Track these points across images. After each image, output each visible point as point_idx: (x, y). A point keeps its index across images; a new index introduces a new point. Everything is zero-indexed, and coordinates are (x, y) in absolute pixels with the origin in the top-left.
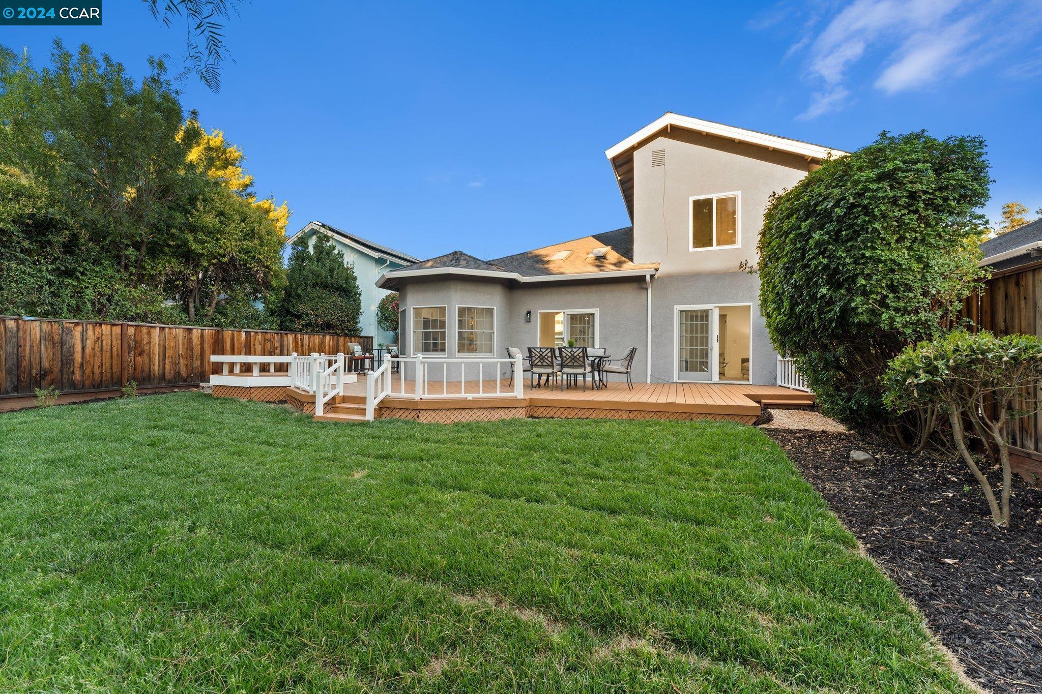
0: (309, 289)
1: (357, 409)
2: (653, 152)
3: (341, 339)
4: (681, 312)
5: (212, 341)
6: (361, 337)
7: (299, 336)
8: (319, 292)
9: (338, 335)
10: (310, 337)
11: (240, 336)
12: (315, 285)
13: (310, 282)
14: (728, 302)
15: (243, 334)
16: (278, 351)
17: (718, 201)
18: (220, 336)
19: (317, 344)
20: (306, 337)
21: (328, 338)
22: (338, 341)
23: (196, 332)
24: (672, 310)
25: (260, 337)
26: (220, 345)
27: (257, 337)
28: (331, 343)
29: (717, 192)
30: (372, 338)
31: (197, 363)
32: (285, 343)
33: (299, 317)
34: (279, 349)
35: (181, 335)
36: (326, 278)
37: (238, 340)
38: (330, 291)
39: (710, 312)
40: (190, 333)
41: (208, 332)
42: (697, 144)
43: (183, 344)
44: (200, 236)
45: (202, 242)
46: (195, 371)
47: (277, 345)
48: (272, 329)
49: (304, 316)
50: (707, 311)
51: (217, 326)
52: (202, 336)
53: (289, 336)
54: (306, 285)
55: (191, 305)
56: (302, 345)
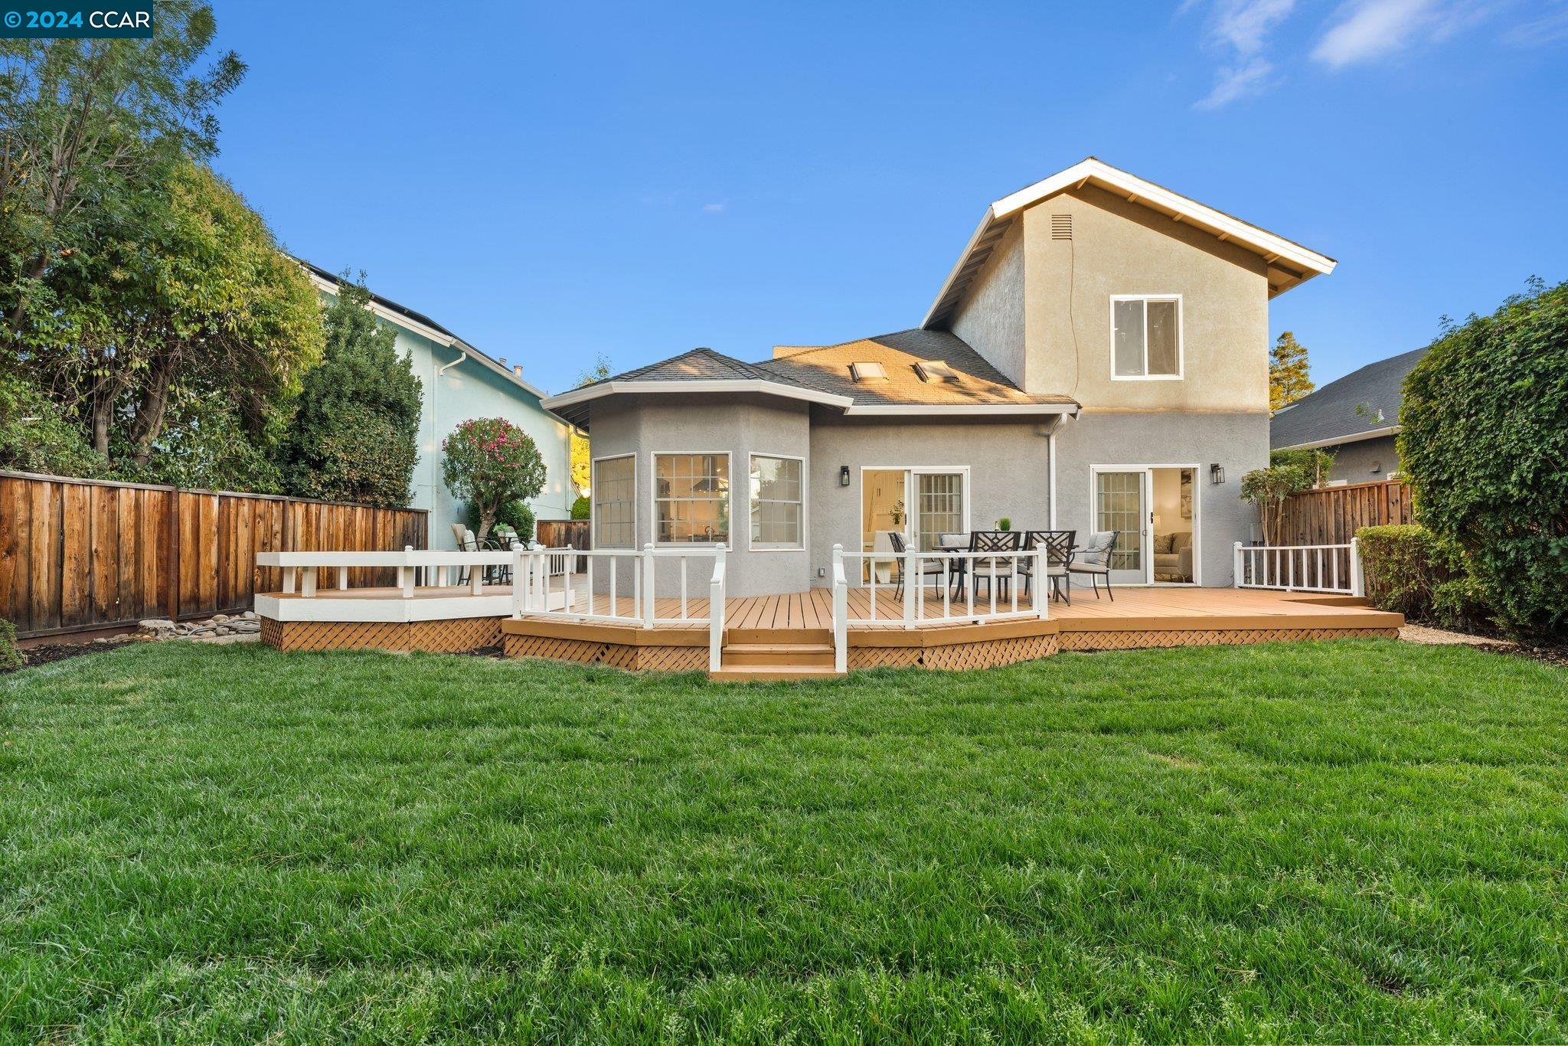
0: (345, 403)
1: (787, 653)
2: (1054, 216)
3: (380, 515)
4: (1099, 474)
5: (157, 517)
6: (410, 511)
7: (313, 507)
8: (360, 411)
9: (376, 506)
10: (331, 511)
11: (209, 505)
12: (356, 395)
13: (348, 389)
14: (1167, 462)
15: (215, 501)
16: (277, 542)
17: (1150, 305)
18: (174, 507)
19: (342, 526)
20: (325, 509)
21: (359, 510)
22: (375, 518)
23: (126, 498)
24: (1086, 471)
25: (246, 508)
26: (174, 528)
27: (241, 509)
28: (364, 524)
29: (1148, 292)
30: (425, 513)
31: (128, 572)
32: (290, 523)
33: (319, 465)
34: (279, 536)
35: (95, 502)
36: (376, 382)
37: (205, 516)
38: (377, 411)
39: (1141, 476)
40: (113, 498)
41: (152, 495)
42: (1119, 214)
43: (100, 524)
44: (186, 264)
45: (189, 281)
46: (123, 592)
47: (277, 527)
48: (268, 493)
49: (329, 464)
50: (1137, 475)
51: (166, 481)
52: (137, 506)
53: (297, 506)
54: (339, 396)
55: (102, 429)
56: (318, 529)
